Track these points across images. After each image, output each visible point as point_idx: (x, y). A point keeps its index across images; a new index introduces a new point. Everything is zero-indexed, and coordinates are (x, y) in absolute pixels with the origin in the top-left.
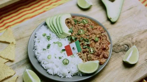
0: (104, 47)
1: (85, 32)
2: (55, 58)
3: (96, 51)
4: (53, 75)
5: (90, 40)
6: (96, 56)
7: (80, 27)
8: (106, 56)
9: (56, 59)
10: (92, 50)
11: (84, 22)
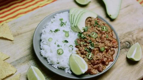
0: (104, 60)
1: (97, 37)
2: (55, 43)
3: (94, 59)
4: (43, 56)
5: (95, 46)
6: (92, 64)
7: (97, 30)
8: (101, 69)
9: (54, 45)
10: (90, 56)
11: (103, 28)
